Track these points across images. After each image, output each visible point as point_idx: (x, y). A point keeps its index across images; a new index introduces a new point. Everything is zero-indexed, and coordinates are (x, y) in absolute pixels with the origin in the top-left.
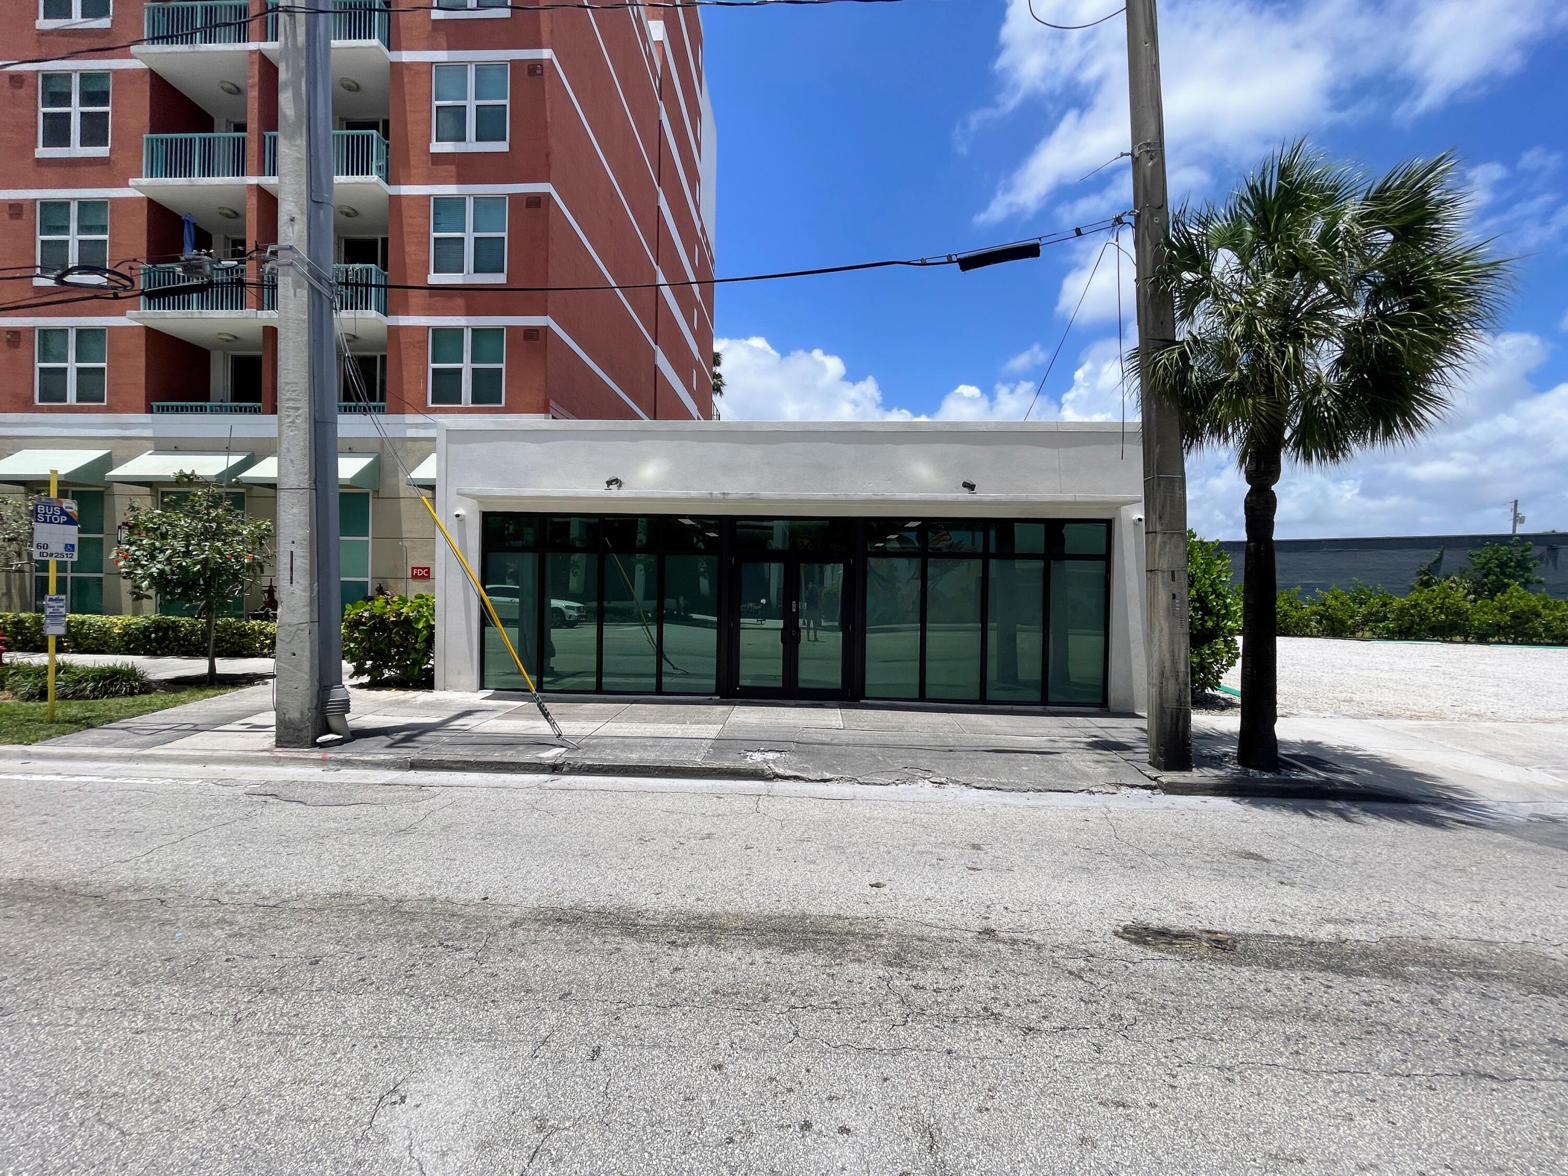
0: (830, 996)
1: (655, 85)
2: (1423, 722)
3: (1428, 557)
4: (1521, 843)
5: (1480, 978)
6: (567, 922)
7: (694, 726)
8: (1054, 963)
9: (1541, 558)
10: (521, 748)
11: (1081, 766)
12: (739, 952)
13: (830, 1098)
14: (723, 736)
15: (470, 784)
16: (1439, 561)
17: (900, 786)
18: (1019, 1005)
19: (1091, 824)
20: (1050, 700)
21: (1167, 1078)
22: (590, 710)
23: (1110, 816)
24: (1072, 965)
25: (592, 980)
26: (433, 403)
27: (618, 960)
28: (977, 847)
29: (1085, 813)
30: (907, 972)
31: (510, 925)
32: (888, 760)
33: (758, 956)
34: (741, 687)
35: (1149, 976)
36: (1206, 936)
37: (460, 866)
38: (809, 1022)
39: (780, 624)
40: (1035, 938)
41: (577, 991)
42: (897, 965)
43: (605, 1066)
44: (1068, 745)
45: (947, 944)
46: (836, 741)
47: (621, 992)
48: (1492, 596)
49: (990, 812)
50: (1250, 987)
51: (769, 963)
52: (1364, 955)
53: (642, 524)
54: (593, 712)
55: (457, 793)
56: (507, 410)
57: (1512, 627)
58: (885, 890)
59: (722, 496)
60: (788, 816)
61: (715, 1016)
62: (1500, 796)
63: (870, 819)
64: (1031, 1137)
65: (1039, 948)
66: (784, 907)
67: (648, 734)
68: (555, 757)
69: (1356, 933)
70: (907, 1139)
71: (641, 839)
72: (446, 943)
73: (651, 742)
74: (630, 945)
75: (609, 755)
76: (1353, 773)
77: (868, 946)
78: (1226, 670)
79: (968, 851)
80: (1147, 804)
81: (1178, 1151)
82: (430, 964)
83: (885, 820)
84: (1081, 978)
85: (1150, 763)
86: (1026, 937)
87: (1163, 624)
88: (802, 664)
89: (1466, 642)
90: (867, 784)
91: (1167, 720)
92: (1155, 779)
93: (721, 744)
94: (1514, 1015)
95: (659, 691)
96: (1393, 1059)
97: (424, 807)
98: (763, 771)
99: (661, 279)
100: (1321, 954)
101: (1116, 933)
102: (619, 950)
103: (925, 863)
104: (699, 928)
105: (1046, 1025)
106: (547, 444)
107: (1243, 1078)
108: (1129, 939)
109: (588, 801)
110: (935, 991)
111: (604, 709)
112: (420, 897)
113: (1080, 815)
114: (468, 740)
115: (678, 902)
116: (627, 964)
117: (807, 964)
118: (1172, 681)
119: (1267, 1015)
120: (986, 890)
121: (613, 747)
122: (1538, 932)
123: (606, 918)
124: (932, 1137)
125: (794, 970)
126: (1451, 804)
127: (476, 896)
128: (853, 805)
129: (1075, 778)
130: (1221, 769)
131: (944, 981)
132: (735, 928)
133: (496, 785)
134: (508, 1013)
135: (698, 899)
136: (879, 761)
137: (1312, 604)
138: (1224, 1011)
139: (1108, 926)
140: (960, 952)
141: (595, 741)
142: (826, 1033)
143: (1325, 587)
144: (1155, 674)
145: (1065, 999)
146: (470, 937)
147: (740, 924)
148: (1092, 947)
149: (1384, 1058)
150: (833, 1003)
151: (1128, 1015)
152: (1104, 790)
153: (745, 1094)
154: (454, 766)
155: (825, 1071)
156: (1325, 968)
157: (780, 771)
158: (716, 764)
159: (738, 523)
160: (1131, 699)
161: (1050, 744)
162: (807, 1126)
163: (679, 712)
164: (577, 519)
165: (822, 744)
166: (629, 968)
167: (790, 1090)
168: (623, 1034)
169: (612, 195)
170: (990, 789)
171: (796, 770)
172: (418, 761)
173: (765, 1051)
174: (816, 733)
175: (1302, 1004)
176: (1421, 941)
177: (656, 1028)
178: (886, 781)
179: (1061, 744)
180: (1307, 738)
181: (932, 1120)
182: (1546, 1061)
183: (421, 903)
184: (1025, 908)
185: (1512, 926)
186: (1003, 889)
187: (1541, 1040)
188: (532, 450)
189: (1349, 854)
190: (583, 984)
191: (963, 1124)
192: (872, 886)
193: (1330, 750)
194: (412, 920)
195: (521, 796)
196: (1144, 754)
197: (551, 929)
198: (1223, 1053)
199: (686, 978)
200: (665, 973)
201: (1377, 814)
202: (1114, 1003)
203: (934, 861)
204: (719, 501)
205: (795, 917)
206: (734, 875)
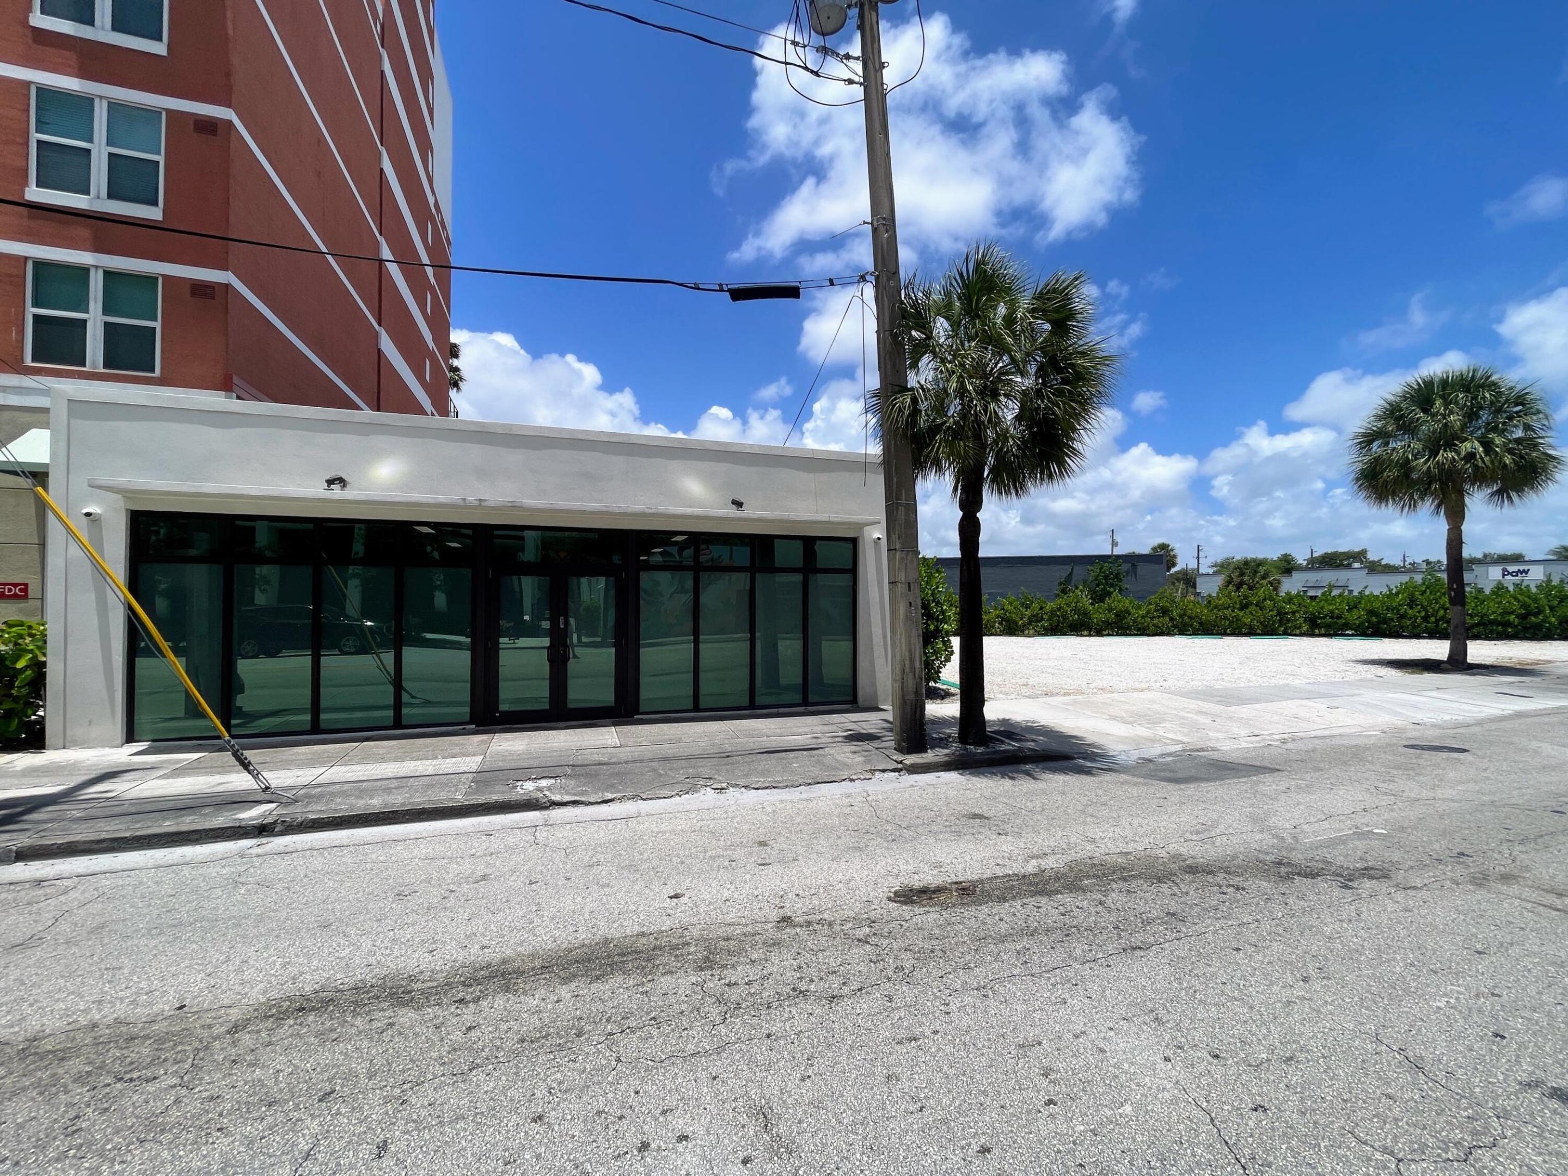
0: (647, 1013)
1: (376, 30)
2: (1072, 697)
3: (1065, 571)
4: (1135, 779)
5: (1125, 880)
6: (313, 1009)
7: (448, 760)
8: (845, 935)
9: (1127, 573)
10: (207, 810)
11: (841, 757)
12: (541, 993)
13: (664, 1112)
14: (486, 768)
15: (124, 867)
16: (1071, 574)
17: (684, 796)
18: (822, 979)
19: (856, 808)
20: (810, 700)
21: (942, 1008)
22: (305, 754)
23: (869, 799)
24: (860, 933)
25: (361, 1068)
26: (34, 360)
27: (392, 1036)
28: (763, 844)
29: (849, 799)
30: (718, 972)
31: (228, 1032)
32: (669, 772)
33: (564, 992)
34: (502, 713)
35: (919, 929)
36: (955, 886)
37: (131, 974)
38: (630, 1045)
39: (546, 642)
40: (826, 916)
41: (342, 1087)
42: (708, 968)
43: (398, 1159)
44: (830, 740)
45: (750, 939)
46: (614, 760)
47: (404, 1071)
48: (1102, 600)
49: (769, 809)
50: (989, 920)
51: (577, 996)
52: (1057, 879)
53: (359, 531)
54: (310, 756)
55: (105, 882)
56: (163, 381)
57: (1115, 623)
58: (684, 899)
59: (477, 503)
60: (571, 843)
61: (525, 1066)
62: (1120, 747)
63: (658, 833)
64: (848, 1088)
65: (830, 924)
66: (583, 936)
67: (390, 775)
68: (263, 815)
69: (1050, 863)
70: (743, 1126)
71: (399, 895)
72: (128, 1076)
73: (394, 784)
74: (406, 1016)
75: (340, 804)
76: (1033, 741)
77: (676, 956)
78: (945, 665)
79: (756, 849)
80: (896, 785)
81: (958, 1062)
82: (106, 1110)
83: (672, 832)
84: (868, 943)
85: (895, 749)
86: (818, 917)
87: (901, 629)
88: (571, 683)
89: (1090, 635)
90: (651, 799)
91: (908, 710)
92: (901, 762)
93: (483, 777)
94: (1146, 902)
95: (398, 723)
96: (1083, 951)
97: (49, 909)
98: (537, 800)
99: (386, 253)
100: (1031, 884)
101: (889, 899)
102: (391, 1025)
103: (719, 867)
104: (490, 978)
105: (846, 990)
106: (237, 430)
107: (994, 992)
108: (899, 902)
109: (317, 862)
110: (746, 984)
111: (324, 751)
112: (70, 1027)
113: (846, 801)
114: (117, 810)
115: (460, 956)
116: (406, 1039)
117: (618, 988)
118: (911, 676)
119: (1002, 939)
120: (778, 882)
121: (344, 794)
122: (1152, 841)
123: (367, 992)
124: (765, 1117)
125: (606, 997)
126: (1092, 757)
127: (165, 1005)
128: (638, 823)
129: (838, 769)
130: (947, 748)
131: (753, 973)
132: (533, 969)
133: (171, 862)
134: (246, 1137)
135: (483, 947)
136: (661, 775)
137: (996, 609)
138: (976, 943)
139: (883, 892)
140: (764, 944)
141: (319, 790)
142: (649, 1051)
143: (1003, 596)
144: (898, 671)
145: (858, 964)
146: (165, 1060)
147: (538, 963)
148: (872, 915)
149: (1079, 952)
150: (651, 1019)
151: (908, 965)
152: (862, 777)
153: (574, 1136)
154: (95, 846)
155: (655, 1087)
156: (1034, 894)
157: (557, 798)
158: (481, 799)
159: (496, 533)
160: (875, 696)
161: (814, 741)
162: (645, 1146)
163: (427, 746)
164: (266, 522)
165: (600, 764)
166: (410, 1042)
167: (621, 1118)
168: (415, 1117)
169: (319, 142)
170: (767, 788)
171: (574, 795)
172: (31, 848)
173: (588, 1087)
174: (592, 754)
175: (1024, 925)
176: (1089, 861)
177: (457, 1099)
178: (670, 793)
179: (823, 740)
180: (1001, 717)
181: (763, 1101)
182: (1167, 929)
183: (72, 1034)
184: (813, 891)
185: (1137, 839)
186: (792, 879)
187: (1162, 915)
188: (212, 435)
189: (1038, 804)
190: (352, 1075)
191: (790, 1096)
192: (671, 898)
193: (1016, 725)
194: (63, 1059)
195: (212, 871)
196: (890, 741)
197: (292, 1022)
198: (979, 975)
199: (483, 1035)
200: (457, 1036)
201: (1054, 771)
202: (896, 958)
203: (727, 863)
204: (474, 507)
205: (597, 944)
206: (521, 913)
